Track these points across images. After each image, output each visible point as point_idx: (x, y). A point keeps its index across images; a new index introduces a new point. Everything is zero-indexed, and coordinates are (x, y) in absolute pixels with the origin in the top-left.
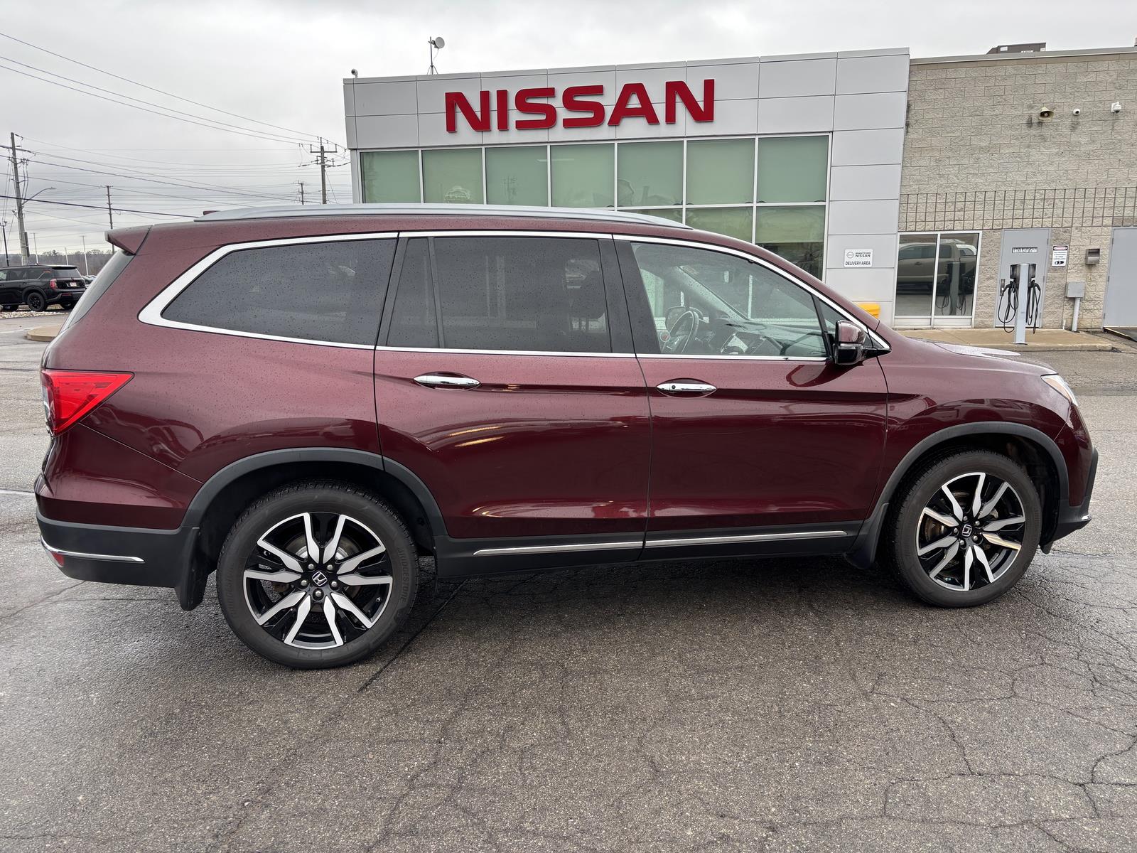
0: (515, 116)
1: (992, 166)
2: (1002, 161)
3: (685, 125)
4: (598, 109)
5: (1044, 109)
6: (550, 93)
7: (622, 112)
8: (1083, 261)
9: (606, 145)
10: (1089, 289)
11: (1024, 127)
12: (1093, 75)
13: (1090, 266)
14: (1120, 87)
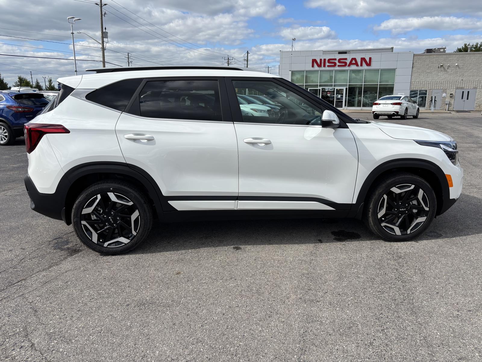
0: (327, 64)
1: (430, 76)
2: (433, 75)
3: (365, 67)
4: (346, 63)
5: (441, 65)
6: (335, 59)
7: (351, 64)
8: (449, 96)
9: (347, 71)
10: (450, 102)
11: (437, 68)
12: (452, 58)
14: (458, 60)
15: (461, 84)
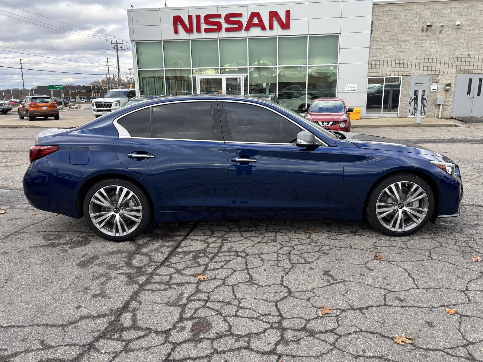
0: (204, 26)
1: (407, 48)
2: (411, 46)
3: (278, 31)
4: (240, 23)
5: (429, 24)
6: (219, 16)
7: (250, 25)
8: (444, 89)
9: (243, 39)
10: (446, 100)
11: (420, 31)
12: (449, 9)
13: (447, 91)
14: (460, 15)
15: (467, 64)
